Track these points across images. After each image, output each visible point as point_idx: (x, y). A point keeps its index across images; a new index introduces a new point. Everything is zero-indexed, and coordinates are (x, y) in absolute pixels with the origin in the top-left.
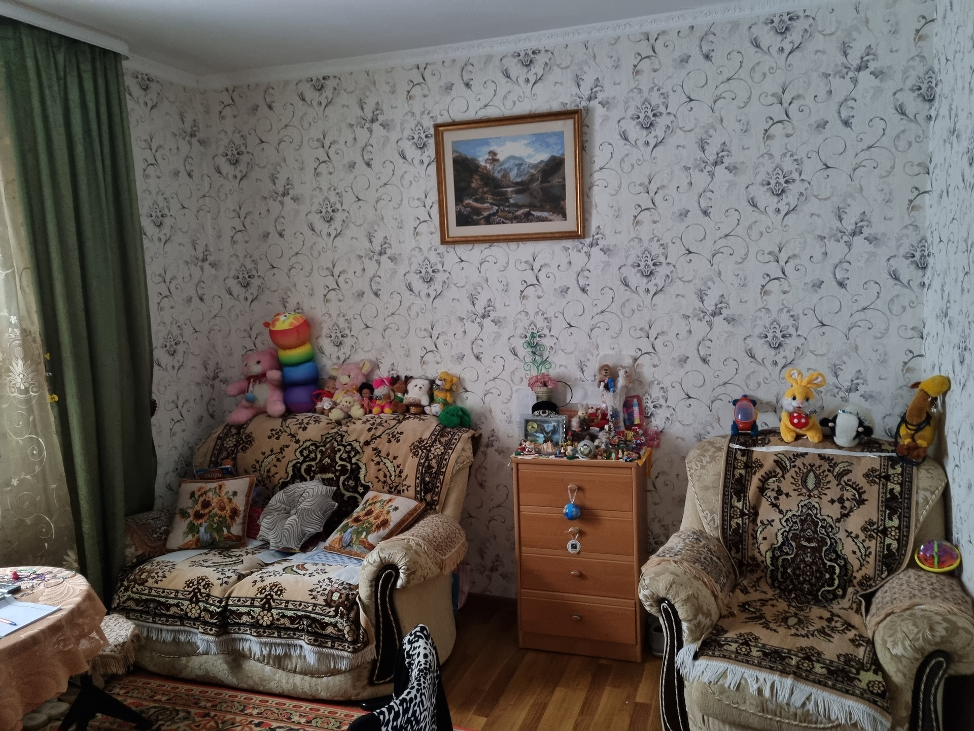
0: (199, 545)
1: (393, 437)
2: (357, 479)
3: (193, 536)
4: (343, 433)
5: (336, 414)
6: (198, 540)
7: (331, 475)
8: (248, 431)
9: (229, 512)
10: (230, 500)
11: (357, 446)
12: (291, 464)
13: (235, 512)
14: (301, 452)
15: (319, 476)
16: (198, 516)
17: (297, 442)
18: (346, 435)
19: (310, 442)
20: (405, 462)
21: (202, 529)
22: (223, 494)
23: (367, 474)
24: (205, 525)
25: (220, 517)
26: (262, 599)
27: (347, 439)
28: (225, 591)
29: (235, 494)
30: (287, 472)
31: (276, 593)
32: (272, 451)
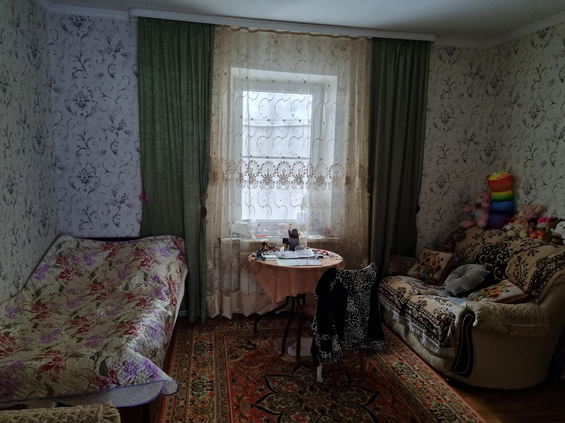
0: (418, 277)
1: (532, 253)
2: (504, 271)
3: (417, 272)
4: (508, 244)
5: (510, 233)
6: (419, 275)
7: (491, 265)
8: (466, 232)
9: (436, 267)
10: (439, 262)
11: (511, 252)
12: (476, 254)
13: (439, 268)
14: (483, 249)
15: (486, 263)
16: (423, 264)
17: (484, 243)
18: (509, 245)
19: (490, 245)
20: (530, 269)
21: (422, 270)
22: (437, 258)
23: (510, 269)
24: (423, 269)
25: (431, 268)
26: (418, 305)
27: (509, 248)
28: (409, 297)
29: (442, 259)
30: (473, 257)
31: (423, 305)
32: (471, 245)
